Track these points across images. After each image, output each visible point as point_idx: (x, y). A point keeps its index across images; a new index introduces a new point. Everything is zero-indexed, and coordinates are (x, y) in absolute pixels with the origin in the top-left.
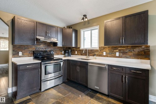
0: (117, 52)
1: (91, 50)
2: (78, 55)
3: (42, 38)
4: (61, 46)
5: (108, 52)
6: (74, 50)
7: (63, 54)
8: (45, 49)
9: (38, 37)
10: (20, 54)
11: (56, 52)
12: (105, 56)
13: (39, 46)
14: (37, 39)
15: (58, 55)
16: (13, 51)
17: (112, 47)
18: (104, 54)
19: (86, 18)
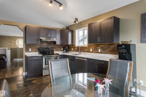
0: (99, 49)
1: (83, 47)
2: (74, 51)
3: (44, 39)
4: (60, 44)
5: (94, 49)
6: (71, 47)
7: (62, 51)
8: (47, 46)
9: (41, 38)
10: (30, 50)
11: (56, 49)
12: (91, 52)
13: (42, 44)
14: (40, 40)
15: (57, 51)
16: (26, 48)
17: (96, 45)
18: (91, 50)
19: (77, 21)
